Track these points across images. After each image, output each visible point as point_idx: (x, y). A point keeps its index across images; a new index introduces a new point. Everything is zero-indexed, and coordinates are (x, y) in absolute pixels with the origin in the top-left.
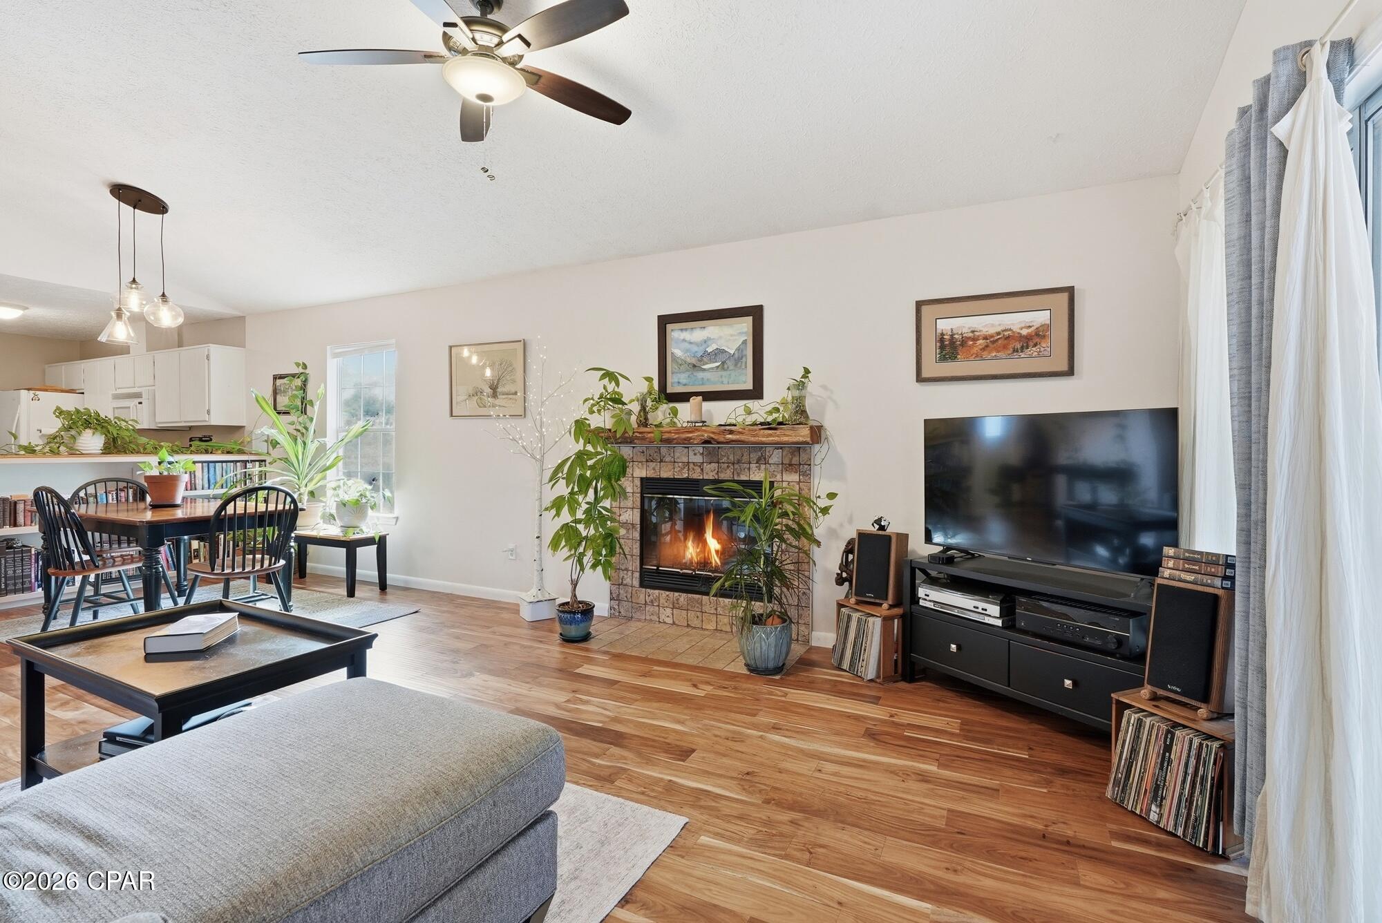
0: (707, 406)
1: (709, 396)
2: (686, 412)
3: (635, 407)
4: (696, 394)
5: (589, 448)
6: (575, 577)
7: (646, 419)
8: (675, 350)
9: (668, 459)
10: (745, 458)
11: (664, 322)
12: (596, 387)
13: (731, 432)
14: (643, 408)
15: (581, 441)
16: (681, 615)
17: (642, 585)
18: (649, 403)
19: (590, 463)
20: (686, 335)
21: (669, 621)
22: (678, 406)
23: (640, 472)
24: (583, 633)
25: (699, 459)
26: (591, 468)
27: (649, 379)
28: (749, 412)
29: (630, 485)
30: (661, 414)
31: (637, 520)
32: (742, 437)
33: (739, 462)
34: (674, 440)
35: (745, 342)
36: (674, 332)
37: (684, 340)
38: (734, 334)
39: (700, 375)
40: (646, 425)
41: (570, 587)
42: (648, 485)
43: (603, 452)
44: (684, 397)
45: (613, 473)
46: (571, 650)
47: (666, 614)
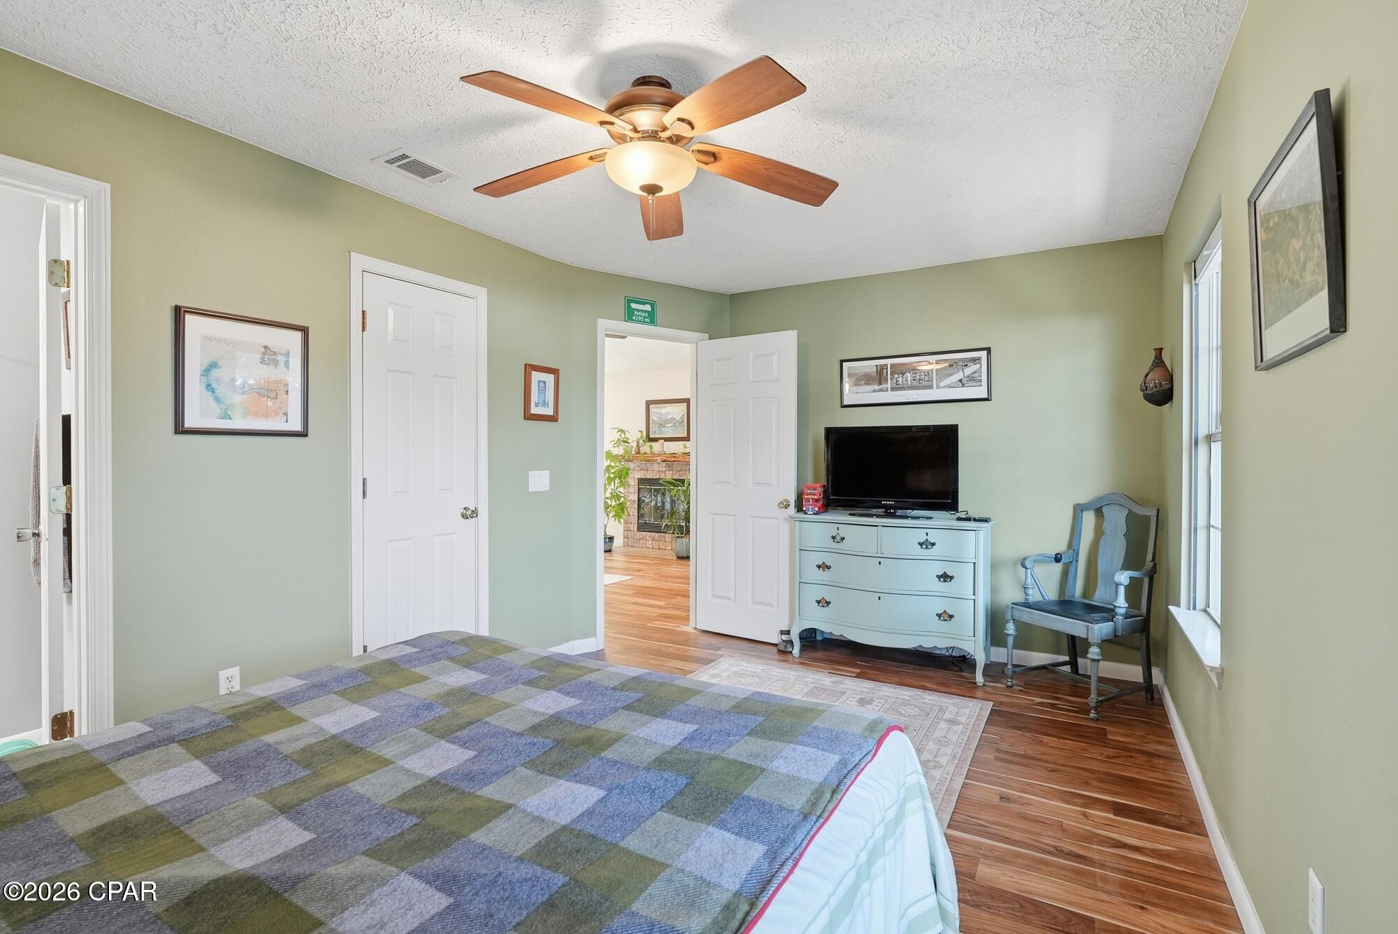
0: (667, 444)
1: (667, 440)
2: (656, 447)
3: (635, 445)
4: (662, 439)
5: (613, 464)
6: (605, 523)
7: (639, 450)
8: (653, 417)
9: (650, 469)
10: (684, 469)
11: (648, 404)
12: (617, 436)
13: (675, 457)
14: (638, 446)
15: (609, 461)
16: (656, 544)
17: (638, 531)
18: (641, 442)
19: (612, 471)
20: (658, 410)
21: (651, 547)
22: (653, 444)
23: (639, 475)
24: (609, 549)
25: (664, 469)
26: (613, 473)
27: (641, 432)
28: (685, 447)
29: (633, 483)
30: (645, 448)
31: (636, 499)
32: (679, 459)
33: (681, 470)
34: (649, 459)
35: (683, 415)
36: (653, 408)
37: (657, 413)
38: (678, 411)
39: (664, 429)
40: (638, 453)
41: (604, 528)
42: (642, 481)
43: (618, 465)
44: (655, 440)
45: (622, 475)
46: (607, 554)
47: (649, 544)
